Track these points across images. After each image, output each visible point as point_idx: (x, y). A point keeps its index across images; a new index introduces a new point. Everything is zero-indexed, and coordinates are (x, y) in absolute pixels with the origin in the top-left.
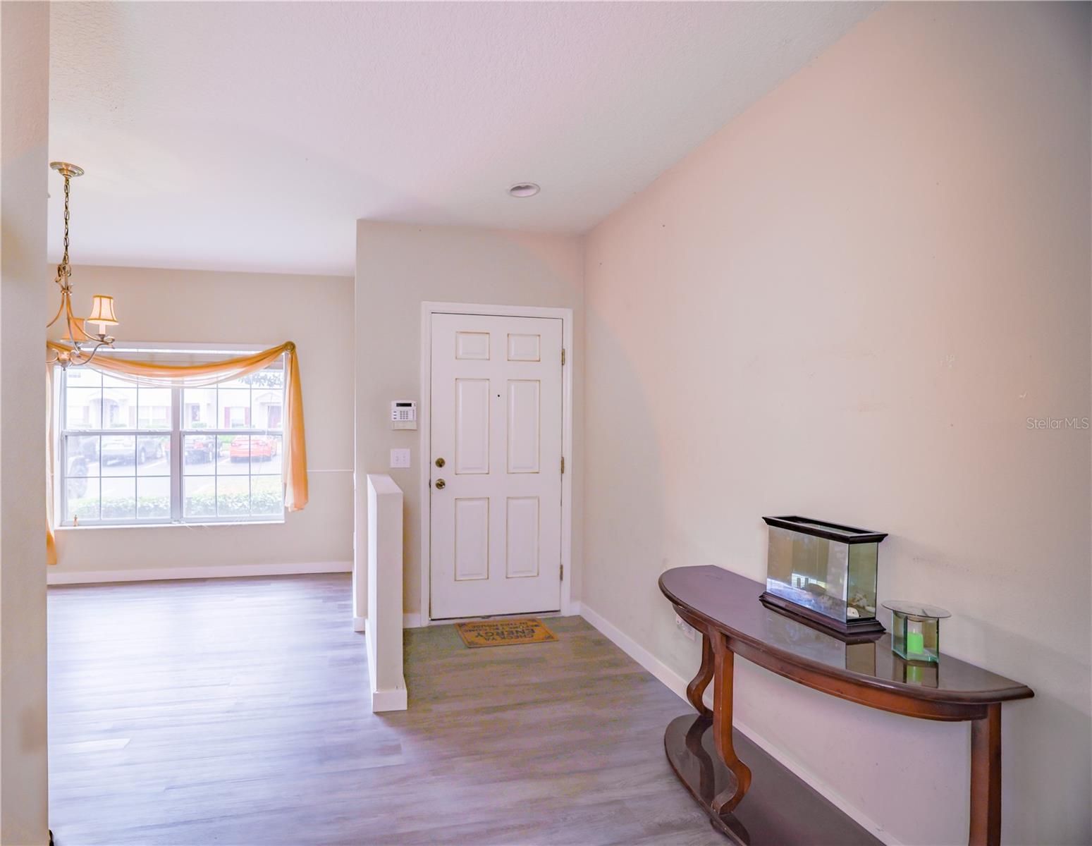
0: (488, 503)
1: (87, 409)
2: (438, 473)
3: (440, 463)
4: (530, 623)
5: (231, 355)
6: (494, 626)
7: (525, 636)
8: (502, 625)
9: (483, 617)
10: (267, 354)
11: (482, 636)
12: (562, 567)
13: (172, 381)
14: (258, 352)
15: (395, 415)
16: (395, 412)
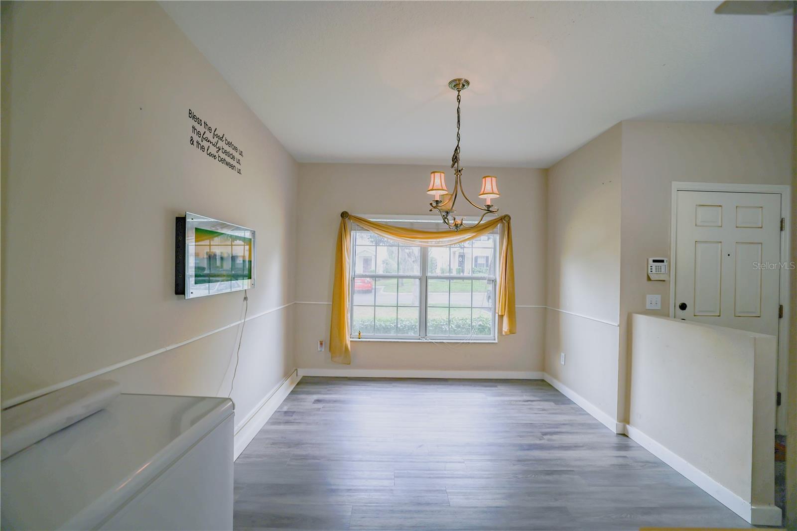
2: (681, 315)
3: (683, 307)
10: (491, 223)
15: (651, 269)
16: (651, 267)
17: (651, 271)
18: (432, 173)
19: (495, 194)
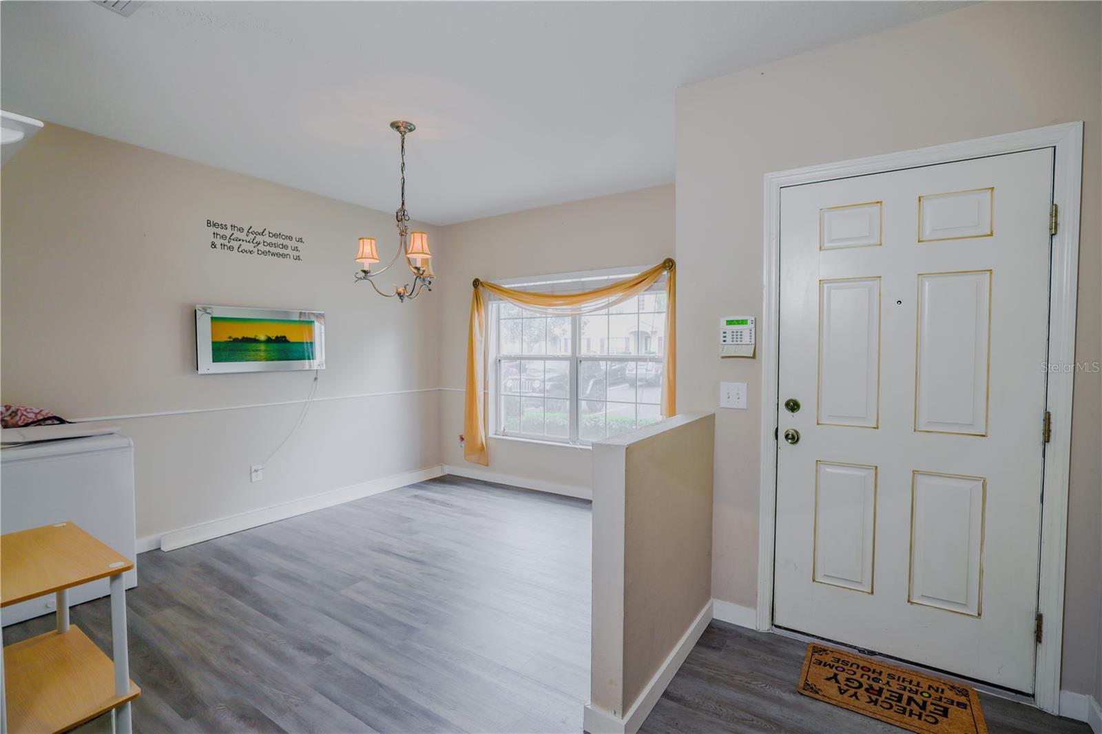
0: (876, 474)
1: (627, 339)
2: (789, 421)
3: (793, 406)
4: (949, 694)
5: (615, 279)
6: (874, 671)
7: (920, 717)
8: (891, 676)
9: (861, 651)
10: (646, 275)
11: (837, 682)
12: (1039, 618)
13: (571, 309)
14: (637, 274)
15: (725, 337)
16: (725, 333)
17: (724, 341)
18: (360, 239)
19: (425, 254)
